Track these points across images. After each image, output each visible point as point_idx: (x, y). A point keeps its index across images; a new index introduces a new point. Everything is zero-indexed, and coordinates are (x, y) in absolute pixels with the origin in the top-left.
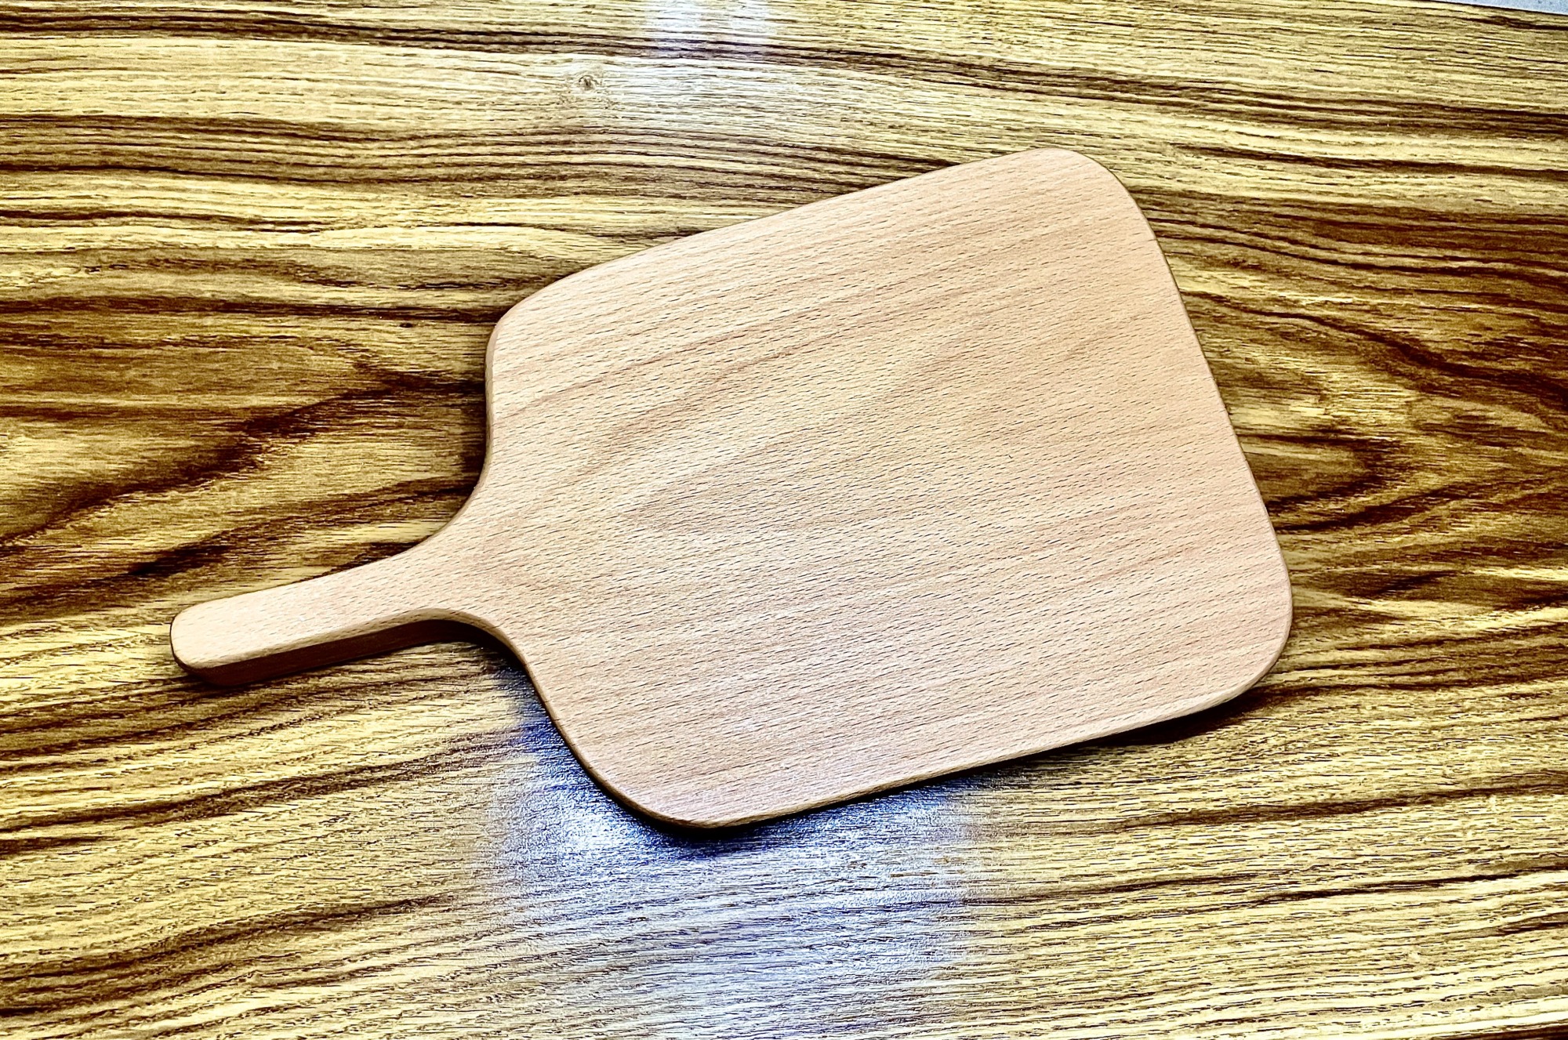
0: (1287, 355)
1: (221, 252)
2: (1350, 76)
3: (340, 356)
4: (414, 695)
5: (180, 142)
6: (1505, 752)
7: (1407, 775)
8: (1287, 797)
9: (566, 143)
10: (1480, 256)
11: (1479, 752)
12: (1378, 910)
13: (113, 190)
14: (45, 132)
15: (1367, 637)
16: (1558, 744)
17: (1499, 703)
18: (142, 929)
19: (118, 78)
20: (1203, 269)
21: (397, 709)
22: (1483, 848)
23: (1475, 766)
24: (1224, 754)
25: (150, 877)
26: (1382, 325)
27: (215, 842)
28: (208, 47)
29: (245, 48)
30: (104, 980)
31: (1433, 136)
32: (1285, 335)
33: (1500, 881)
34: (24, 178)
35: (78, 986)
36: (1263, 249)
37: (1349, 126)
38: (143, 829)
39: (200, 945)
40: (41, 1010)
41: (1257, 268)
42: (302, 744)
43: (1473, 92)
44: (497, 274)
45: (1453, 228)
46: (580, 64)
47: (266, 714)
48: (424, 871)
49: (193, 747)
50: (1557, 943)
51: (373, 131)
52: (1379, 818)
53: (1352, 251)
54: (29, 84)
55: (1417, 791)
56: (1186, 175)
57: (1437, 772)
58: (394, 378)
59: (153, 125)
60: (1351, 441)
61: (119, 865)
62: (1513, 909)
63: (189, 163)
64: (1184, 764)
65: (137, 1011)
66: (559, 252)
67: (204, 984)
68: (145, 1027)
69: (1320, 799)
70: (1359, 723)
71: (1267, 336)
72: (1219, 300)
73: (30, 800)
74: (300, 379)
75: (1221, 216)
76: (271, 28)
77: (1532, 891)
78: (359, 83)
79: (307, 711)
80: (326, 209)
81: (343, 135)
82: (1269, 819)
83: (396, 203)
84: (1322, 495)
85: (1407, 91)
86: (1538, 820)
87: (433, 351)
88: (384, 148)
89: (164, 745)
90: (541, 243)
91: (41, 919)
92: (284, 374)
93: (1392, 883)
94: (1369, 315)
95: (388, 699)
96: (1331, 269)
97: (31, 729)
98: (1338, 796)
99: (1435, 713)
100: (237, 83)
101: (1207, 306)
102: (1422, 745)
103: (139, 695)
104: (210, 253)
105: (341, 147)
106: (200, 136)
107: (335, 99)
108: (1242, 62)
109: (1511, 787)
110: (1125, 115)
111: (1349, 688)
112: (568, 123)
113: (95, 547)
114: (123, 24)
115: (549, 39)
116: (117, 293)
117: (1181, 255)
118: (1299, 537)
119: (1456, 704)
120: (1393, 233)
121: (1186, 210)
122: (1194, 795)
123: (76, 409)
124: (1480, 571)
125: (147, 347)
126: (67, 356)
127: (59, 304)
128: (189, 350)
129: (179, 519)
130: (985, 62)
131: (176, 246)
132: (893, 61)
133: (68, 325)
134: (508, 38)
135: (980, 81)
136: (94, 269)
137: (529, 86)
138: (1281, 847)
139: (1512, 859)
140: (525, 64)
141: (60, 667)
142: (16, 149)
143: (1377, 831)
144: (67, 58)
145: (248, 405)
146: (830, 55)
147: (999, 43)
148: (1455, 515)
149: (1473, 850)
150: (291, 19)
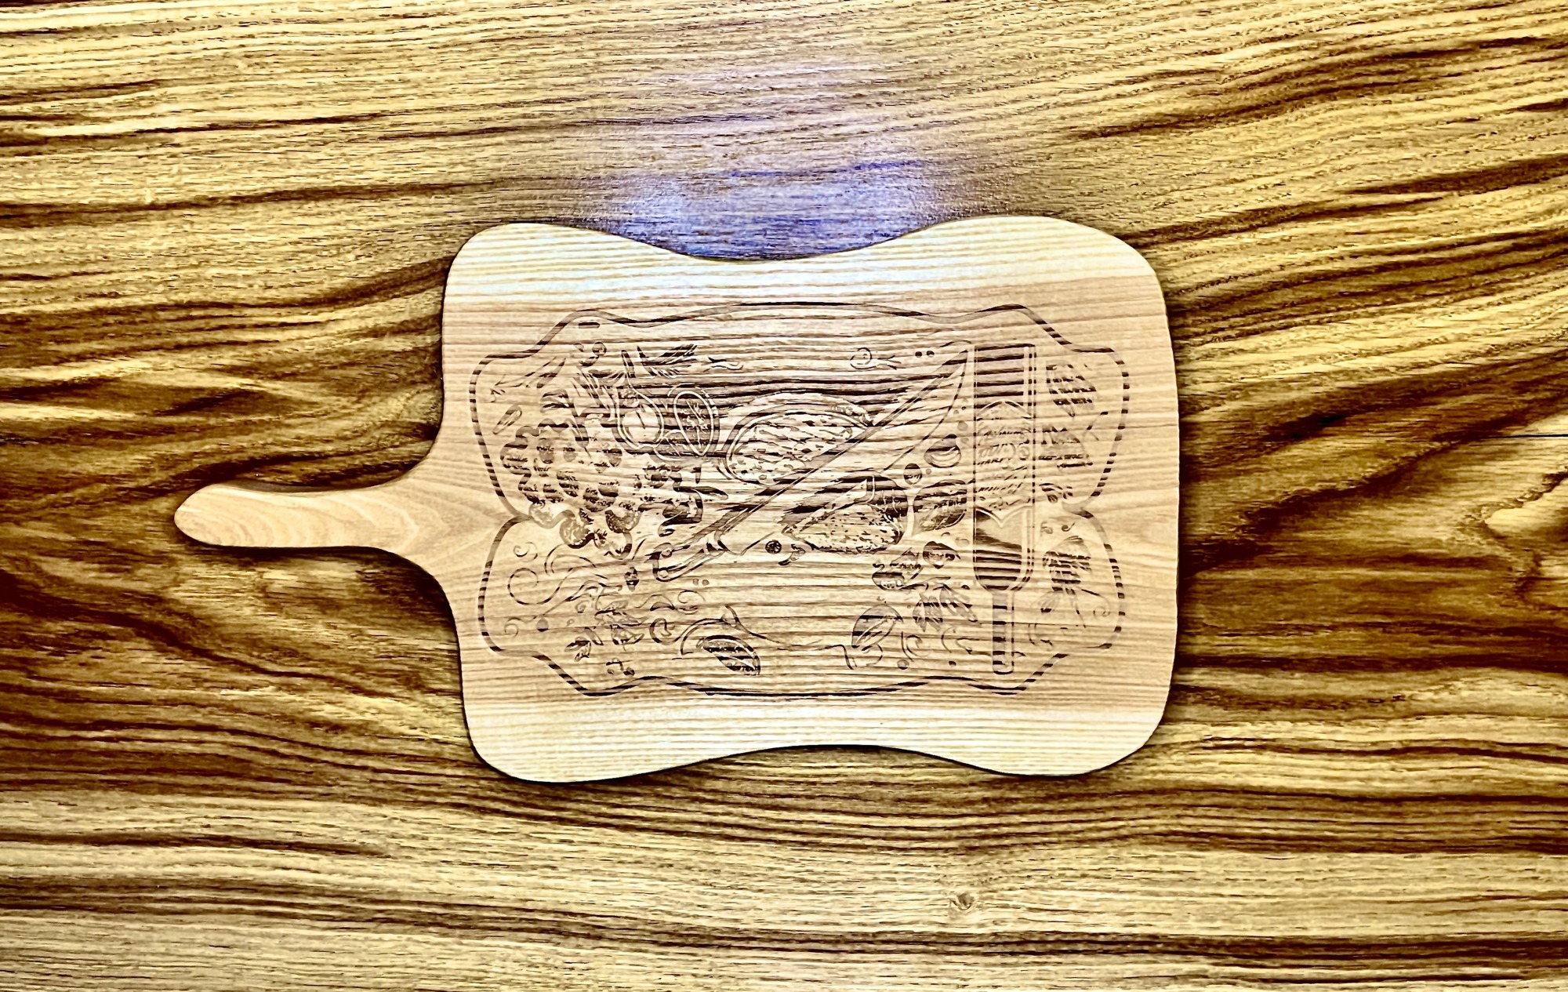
0: (294, 633)
1: (1289, 717)
5: (1334, 827)
6: (131, 244)
7: (228, 224)
8: (343, 207)
9: (985, 837)
11: (155, 244)
12: (267, 105)
13: (1387, 777)
14: (1455, 836)
15: (249, 353)
16: (77, 250)
17: (129, 289)
18: (1311, 120)
19: (1395, 893)
20: (368, 722)
22: (165, 157)
23: (161, 231)
24: (397, 246)
25: (1311, 160)
26: (193, 666)
27: (1259, 188)
28: (1316, 928)
29: (1282, 927)
30: (1340, 79)
32: (293, 653)
33: (153, 127)
34: (1468, 788)
35: (1359, 75)
36: (306, 745)
38: (1316, 200)
39: (1266, 105)
40: (1387, 57)
41: (313, 724)
42: (1196, 268)
43: (61, 929)
45: (104, 773)
46: (974, 922)
47: (1225, 294)
48: (1091, 160)
49: (1282, 267)
50: (106, 71)
52: (259, 186)
53: (214, 744)
54: (1473, 885)
55: (219, 210)
56: (377, 823)
57: (198, 226)
59: (1358, 844)
61: (1334, 171)
62: (143, 103)
63: (1323, 806)
65: (1312, 55)
67: (1261, 74)
68: (1304, 42)
69: (312, 204)
70: (268, 272)
71: (312, 652)
72: (357, 690)
73: (1409, 225)
74: (1214, 596)
75: (347, 780)
76: (1259, 950)
77: (123, 118)
78: (1175, 894)
80: (1199, 762)
81: (1187, 839)
82: (361, 187)
85: (132, 928)
86: (107, 180)
88: (1150, 826)
89: (1305, 269)
91: (1392, 129)
92: (1226, 601)
93: (254, 129)
96: (239, 725)
97: (1413, 284)
98: (295, 207)
99: (193, 281)
100: (1287, 890)
102: (209, 251)
103: (1328, 312)
104: (1299, 716)
105: (1189, 826)
106: (1316, 835)
107: (1198, 876)
108: (305, 953)
109: (130, 212)
110: (434, 888)
111: (272, 305)
112: (981, 859)
113: (1374, 440)
114: (1396, 950)
115: (1000, 949)
116: (1375, 676)
117: (391, 736)
118: (302, 449)
119: (172, 288)
120: (170, 766)
121: (381, 785)
122: (428, 210)
123: (1402, 565)
124: (130, 415)
125: (1345, 625)
126: (1413, 614)
127: (1424, 664)
128: (1310, 622)
129: (1306, 465)
130: (573, 941)
131: (1328, 722)
132: (665, 939)
133: (1415, 644)
134: (1040, 948)
135: (579, 920)
136: (1398, 698)
137: (1019, 897)
138: (354, 163)
139: (138, 146)
140: (1022, 920)
141: (1396, 336)
142: (1477, 818)
143: (261, 174)
144: (1442, 913)
145: (1257, 571)
146: (729, 942)
147: (557, 964)
148: (146, 471)
149: (174, 156)
150: (1241, 961)
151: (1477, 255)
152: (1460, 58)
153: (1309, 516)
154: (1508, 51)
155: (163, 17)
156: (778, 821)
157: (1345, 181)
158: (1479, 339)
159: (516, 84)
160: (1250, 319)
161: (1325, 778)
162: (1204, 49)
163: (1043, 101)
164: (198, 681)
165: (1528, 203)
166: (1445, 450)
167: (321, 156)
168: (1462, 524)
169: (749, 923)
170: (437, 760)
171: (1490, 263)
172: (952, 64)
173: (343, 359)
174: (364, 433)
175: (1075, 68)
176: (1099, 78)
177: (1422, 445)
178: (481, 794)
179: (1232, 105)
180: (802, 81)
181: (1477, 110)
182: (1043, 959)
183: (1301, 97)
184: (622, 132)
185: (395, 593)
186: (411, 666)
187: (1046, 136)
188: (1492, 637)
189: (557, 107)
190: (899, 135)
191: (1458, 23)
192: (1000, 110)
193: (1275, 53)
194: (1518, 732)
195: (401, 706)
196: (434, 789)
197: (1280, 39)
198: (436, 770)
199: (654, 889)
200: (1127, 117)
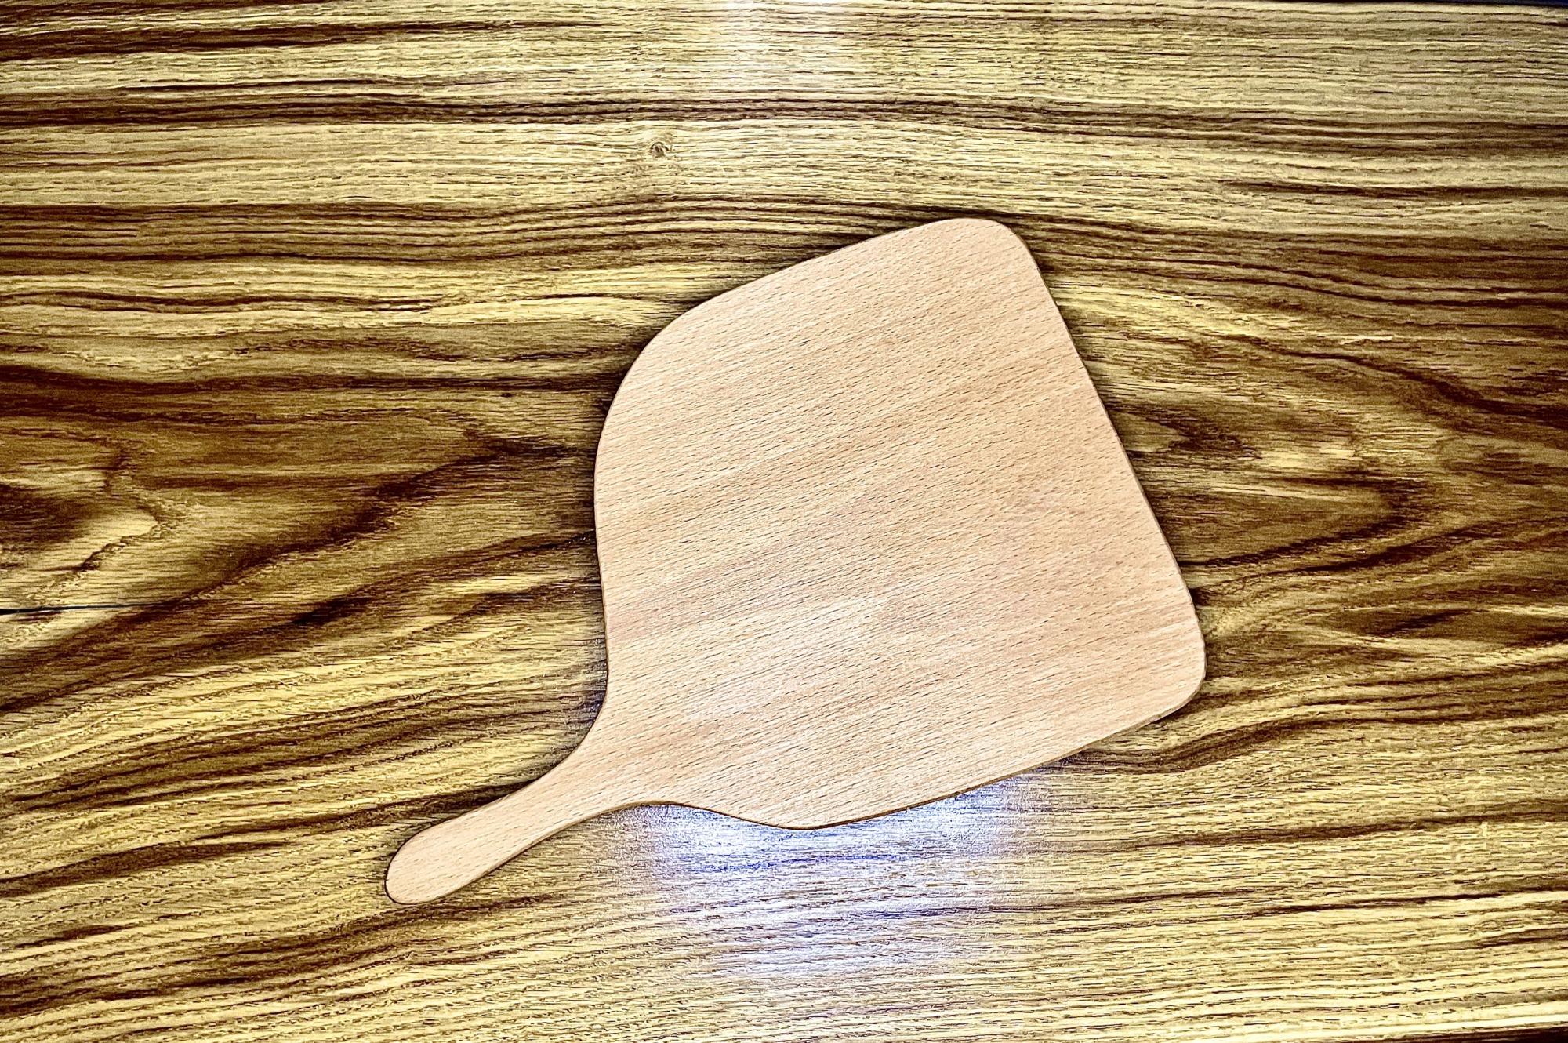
0: (1321, 397)
1: (347, 332)
2: (1411, 96)
3: (452, 425)
4: (526, 725)
5: (305, 229)
6: (1501, 782)
7: (1403, 803)
8: (1288, 821)
9: (639, 212)
10: (1530, 286)
11: (1477, 782)
12: (1365, 923)
13: (254, 277)
14: (189, 222)
15: (1377, 673)
16: (1554, 775)
17: (1500, 736)
18: (324, 916)
19: (246, 167)
20: (1244, 311)
21: (513, 738)
22: (1470, 870)
23: (1471, 794)
24: (1231, 782)
25: (327, 875)
26: (1420, 363)
27: (375, 847)
28: (323, 132)
29: (354, 133)
30: (295, 957)
31: (1493, 157)
32: (1321, 377)
33: (1483, 900)
34: (176, 267)
35: (277, 961)
36: (1306, 288)
37: (1403, 152)
38: (318, 836)
39: (368, 930)
40: (249, 980)
41: (1297, 309)
42: (437, 768)
43: (1541, 107)
44: (583, 343)
45: (1504, 258)
46: (649, 131)
47: (407, 741)
48: (540, 874)
49: (352, 769)
50: (1532, 957)
51: (470, 209)
52: (1373, 842)
53: (1396, 287)
54: (171, 176)
55: (1412, 817)
56: (1232, 214)
57: (1434, 800)
58: (498, 444)
59: (280, 212)
60: (1379, 482)
61: (302, 865)
62: (1494, 925)
63: (315, 248)
64: (1194, 791)
65: (323, 981)
66: (636, 320)
67: (372, 961)
68: (330, 994)
69: (1318, 824)
70: (1361, 755)
71: (1302, 379)
72: (1257, 342)
73: (229, 812)
74: (421, 446)
75: (1264, 255)
76: (376, 110)
77: (1513, 909)
78: (456, 162)
79: (440, 739)
80: (433, 288)
81: (444, 214)
82: (1269, 841)
83: (494, 280)
84: (1343, 537)
85: (1471, 109)
86: (1527, 845)
87: (530, 418)
88: (480, 226)
89: (330, 767)
90: (621, 312)
91: (245, 908)
92: (407, 443)
93: (1381, 900)
94: (1406, 353)
95: (505, 729)
96: (1371, 306)
97: (225, 753)
98: (1336, 821)
99: (1436, 745)
100: (349, 167)
101: (1244, 350)
102: (1421, 776)
103: (308, 726)
104: (338, 333)
105: (443, 226)
106: (322, 221)
107: (435, 179)
108: (1298, 88)
109: (1503, 814)
110: (1174, 153)
111: (1355, 722)
112: (642, 191)
113: (263, 600)
114: (246, 113)
115: (623, 107)
116: (264, 373)
117: (1221, 298)
118: (1319, 578)
119: (1458, 737)
120: (1441, 266)
121: (1230, 250)
122: (1201, 819)
123: (238, 479)
124: (1495, 609)
125: (292, 422)
126: (227, 432)
127: (216, 385)
128: (326, 423)
129: (329, 575)
130: (1036, 105)
131: (309, 327)
132: (947, 109)
133: (226, 404)
134: (585, 108)
135: (1030, 125)
136: (243, 351)
137: (606, 156)
138: (1278, 865)
139: (1496, 880)
140: (602, 134)
141: (244, 702)
142: (167, 239)
143: (1370, 853)
144: (201, 149)
145: (378, 472)
146: (885, 107)
147: (1052, 82)
148: (1476, 554)
149: (1460, 871)
150: (392, 100)
151: (162, 782)
152: (177, 979)
153: (328, 526)
154: (130, 986)
155: (1477, 1013)
156: (839, 223)
157: (292, 855)
158: (161, 701)
159: (1115, 947)
160: (384, 718)
161: (313, 274)
162: (429, 987)
163: (588, 933)
164: (1415, 348)
165: (112, 835)
166: (196, 592)
167: (1310, 872)
168: (180, 520)
169: (865, 125)
170: (1174, 276)
171: (150, 776)
172: (679, 969)
173: (1282, 668)
174: (1259, 594)
175: (557, 966)
176: (532, 956)
177: (218, 597)
178: (1131, 243)
179: (401, 930)
180: (826, 952)
181: (162, 926)
182: (581, 98)
183: (333, 939)
184: (1008, 900)
185: (1221, 437)
186: (1203, 366)
187: (586, 898)
188: (152, 412)
189: (1074, 924)
190: (730, 899)
191: (179, 1014)
192: (631, 923)
193: (361, 982)
194: (127, 321)
195: (1212, 327)
196: (1177, 247)
197: (354, 997)
198: (1177, 266)
199: (959, 155)
200: (505, 917)
